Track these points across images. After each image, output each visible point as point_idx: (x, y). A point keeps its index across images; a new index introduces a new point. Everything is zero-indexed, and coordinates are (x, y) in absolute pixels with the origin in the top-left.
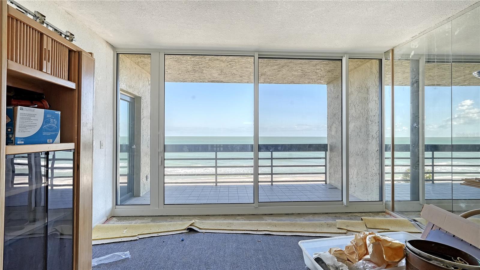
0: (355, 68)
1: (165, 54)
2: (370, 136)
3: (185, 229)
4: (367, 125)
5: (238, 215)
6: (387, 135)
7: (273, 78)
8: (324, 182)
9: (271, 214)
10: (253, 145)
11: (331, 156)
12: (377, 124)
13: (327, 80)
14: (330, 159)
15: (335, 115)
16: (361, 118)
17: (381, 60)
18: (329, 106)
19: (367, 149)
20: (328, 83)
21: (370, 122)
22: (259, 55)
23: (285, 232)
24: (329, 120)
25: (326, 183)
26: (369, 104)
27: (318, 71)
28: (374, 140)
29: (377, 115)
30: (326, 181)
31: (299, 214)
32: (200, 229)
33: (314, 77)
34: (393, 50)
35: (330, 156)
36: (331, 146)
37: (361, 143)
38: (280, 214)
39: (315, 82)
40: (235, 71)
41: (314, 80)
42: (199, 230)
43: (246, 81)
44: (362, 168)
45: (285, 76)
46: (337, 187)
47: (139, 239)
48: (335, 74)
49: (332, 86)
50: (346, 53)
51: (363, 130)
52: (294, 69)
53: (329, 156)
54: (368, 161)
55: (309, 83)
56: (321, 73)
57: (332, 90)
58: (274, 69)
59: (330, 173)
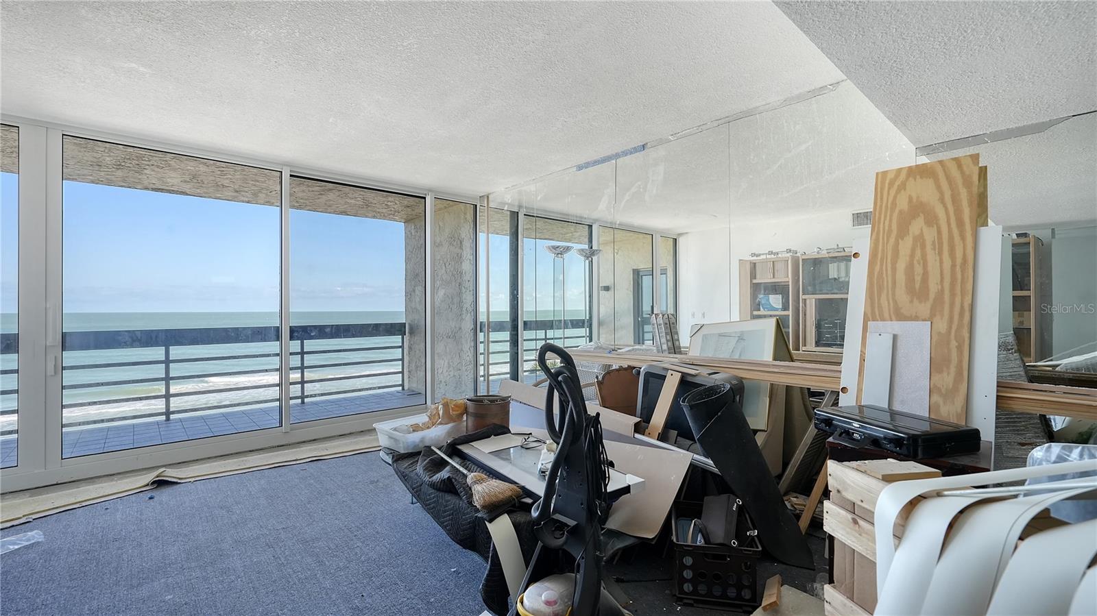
0: (445, 207)
1: (63, 135)
2: (464, 309)
3: (148, 485)
4: (460, 294)
5: (250, 451)
6: (482, 308)
7: (307, 202)
8: (401, 388)
9: (315, 440)
10: (279, 327)
11: (412, 342)
12: (472, 292)
13: (405, 217)
14: (410, 348)
15: (417, 275)
16: (454, 283)
17: (476, 205)
18: (408, 260)
19: (460, 328)
20: (407, 221)
21: (464, 290)
22: (291, 171)
23: (343, 452)
24: (408, 281)
25: (403, 389)
26: (463, 264)
27: (389, 203)
28: (469, 314)
29: (472, 279)
30: (402, 385)
31: (362, 431)
32: (180, 479)
33: (384, 211)
34: (488, 197)
35: (410, 342)
36: (410, 324)
37: (453, 319)
38: (330, 437)
39: (384, 217)
40: (228, 181)
41: (382, 215)
42: (179, 481)
43: (247, 199)
44: (454, 356)
45: (332, 202)
46: (420, 392)
47: (34, 519)
48: (416, 211)
49: (413, 227)
50: (430, 190)
51: (456, 300)
52: (350, 195)
53: (408, 344)
54: (462, 344)
55: (374, 217)
56: (395, 207)
57: (413, 234)
58: (313, 191)
59: (409, 372)
